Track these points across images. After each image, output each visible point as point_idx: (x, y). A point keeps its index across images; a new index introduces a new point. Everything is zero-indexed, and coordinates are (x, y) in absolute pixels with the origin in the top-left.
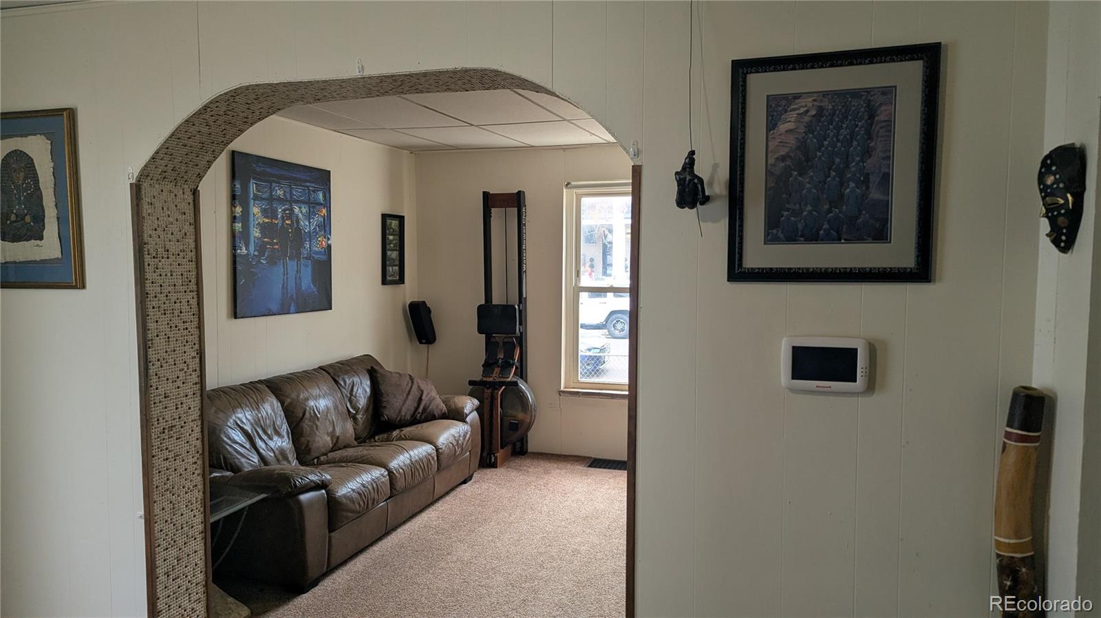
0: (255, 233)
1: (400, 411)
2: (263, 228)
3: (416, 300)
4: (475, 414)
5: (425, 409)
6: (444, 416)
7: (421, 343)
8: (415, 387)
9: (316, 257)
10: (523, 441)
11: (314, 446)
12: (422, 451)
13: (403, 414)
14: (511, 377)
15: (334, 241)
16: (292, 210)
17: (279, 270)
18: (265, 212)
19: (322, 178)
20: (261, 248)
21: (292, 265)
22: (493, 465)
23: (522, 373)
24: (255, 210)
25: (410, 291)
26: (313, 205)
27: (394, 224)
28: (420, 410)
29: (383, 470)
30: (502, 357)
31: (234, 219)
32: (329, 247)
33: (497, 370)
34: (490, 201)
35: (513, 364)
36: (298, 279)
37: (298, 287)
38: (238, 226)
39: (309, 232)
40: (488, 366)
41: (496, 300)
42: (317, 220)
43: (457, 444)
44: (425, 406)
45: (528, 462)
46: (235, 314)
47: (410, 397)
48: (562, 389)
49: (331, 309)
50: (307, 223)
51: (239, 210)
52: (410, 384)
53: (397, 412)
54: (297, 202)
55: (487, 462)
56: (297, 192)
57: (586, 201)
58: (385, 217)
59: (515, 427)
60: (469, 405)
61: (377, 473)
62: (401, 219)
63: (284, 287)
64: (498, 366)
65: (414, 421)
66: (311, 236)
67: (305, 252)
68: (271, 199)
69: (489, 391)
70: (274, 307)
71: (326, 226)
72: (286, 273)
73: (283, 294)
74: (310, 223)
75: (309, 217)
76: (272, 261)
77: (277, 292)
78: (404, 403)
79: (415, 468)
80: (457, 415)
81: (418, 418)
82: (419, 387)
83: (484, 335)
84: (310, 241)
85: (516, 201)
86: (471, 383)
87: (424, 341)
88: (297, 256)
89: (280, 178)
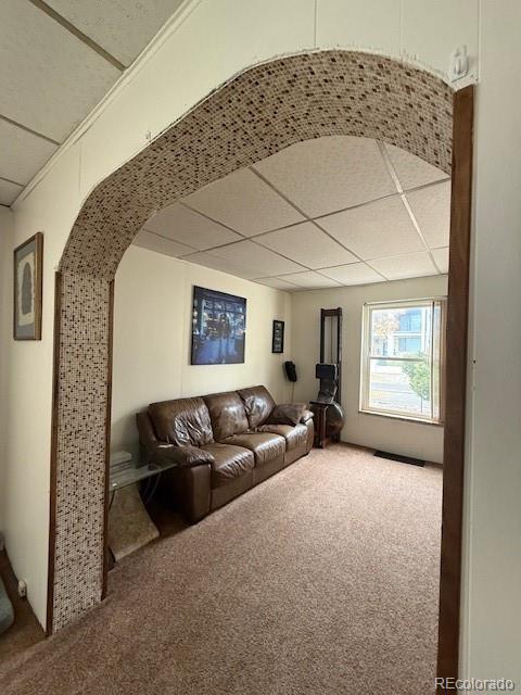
0: (204, 325)
2: (209, 323)
3: (288, 361)
4: (311, 420)
7: (289, 381)
9: (237, 338)
10: (338, 435)
12: (277, 440)
14: (332, 402)
15: (247, 331)
16: (225, 316)
18: (209, 315)
19: (243, 301)
20: (207, 333)
21: (224, 341)
22: (321, 447)
23: (338, 400)
24: (205, 314)
25: (286, 356)
26: (237, 314)
27: (279, 325)
29: (251, 453)
30: (328, 391)
31: (193, 317)
32: (244, 334)
33: (325, 397)
34: (324, 313)
35: (333, 395)
36: (227, 348)
37: (227, 352)
38: (195, 321)
40: (321, 394)
41: (326, 362)
42: (238, 320)
43: (298, 439)
45: (339, 448)
46: (193, 362)
48: (360, 411)
49: (241, 360)
51: (196, 313)
55: (317, 445)
56: (228, 307)
57: (374, 312)
58: (275, 322)
59: (333, 428)
60: (308, 415)
61: (247, 453)
62: (283, 323)
63: (220, 351)
64: (325, 395)
66: (235, 328)
68: (213, 310)
70: (213, 360)
71: (243, 324)
72: (221, 344)
74: (235, 322)
75: (234, 319)
76: (212, 338)
77: (215, 353)
79: (271, 450)
83: (319, 379)
84: (235, 330)
85: (337, 313)
86: (311, 403)
87: (291, 381)
88: (227, 337)
89: (219, 300)
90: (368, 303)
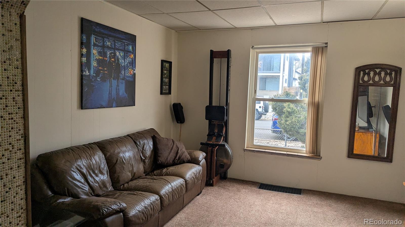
0: (94, 64)
1: (167, 159)
2: (98, 61)
3: (176, 102)
4: (204, 160)
5: (179, 158)
6: (189, 162)
7: (178, 123)
8: (175, 146)
9: (127, 79)
10: (225, 173)
11: (121, 179)
12: (178, 182)
13: (169, 160)
14: (221, 142)
15: (136, 71)
16: (115, 54)
17: (107, 84)
18: (100, 53)
19: (132, 39)
20: (97, 72)
21: (114, 82)
22: (212, 185)
23: (226, 140)
24: (94, 51)
25: (173, 98)
26: (126, 52)
27: (167, 65)
28: (177, 158)
29: (157, 197)
30: (217, 131)
31: (82, 55)
32: (135, 74)
33: (214, 138)
34: (213, 55)
35: (222, 136)
36: (117, 90)
37: (118, 94)
38: (84, 59)
39: (124, 66)
40: (210, 135)
41: (214, 104)
42: (128, 60)
43: (196, 177)
44: (180, 156)
45: (228, 184)
46: (82, 106)
47: (173, 151)
48: (245, 148)
49: (135, 106)
50: (123, 61)
51: (84, 50)
52: (172, 145)
53: (166, 159)
54: (118, 49)
55: (209, 184)
56: (118, 44)
57: (260, 55)
58: (163, 61)
59: (222, 166)
60: (201, 156)
61: (154, 198)
62: (170, 63)
63: (110, 93)
64: (215, 136)
65: (174, 164)
66: (125, 68)
67: (121, 76)
68: (103, 47)
69: (211, 148)
70: (104, 104)
71: (133, 63)
72: (111, 86)
73: (109, 97)
74: (125, 61)
75: (124, 58)
76: (104, 79)
77: (106, 96)
78: (169, 154)
79: (174, 192)
80: (195, 161)
81: (176, 162)
82: (177, 146)
83: (208, 121)
84: (125, 70)
85: (227, 54)
86: (202, 144)
87: (179, 122)
88: (117, 78)
89: (109, 36)
90: (255, 46)
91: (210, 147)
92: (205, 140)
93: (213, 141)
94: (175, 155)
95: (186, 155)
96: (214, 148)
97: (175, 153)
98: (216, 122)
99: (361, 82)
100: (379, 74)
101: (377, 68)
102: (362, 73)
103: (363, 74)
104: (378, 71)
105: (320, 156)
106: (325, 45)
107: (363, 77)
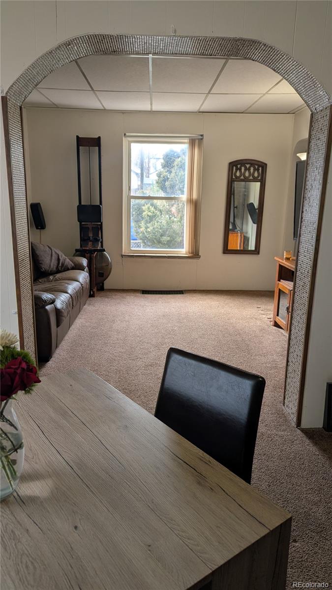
1: (50, 266)
3: (34, 202)
4: (87, 266)
5: (63, 265)
6: (73, 269)
7: (37, 228)
8: (54, 253)
10: (104, 282)
13: (52, 267)
22: (93, 296)
28: (60, 265)
29: (68, 295)
30: (92, 236)
33: (90, 243)
35: (99, 240)
44: (62, 263)
47: (53, 258)
48: (123, 254)
52: (50, 251)
53: (49, 266)
57: (132, 145)
59: (102, 275)
61: (66, 296)
64: (91, 241)
65: (58, 272)
78: (51, 261)
79: (78, 293)
80: (80, 267)
81: (60, 269)
82: (56, 253)
83: (79, 223)
86: (77, 250)
87: (39, 227)
90: (127, 134)
91: (87, 254)
92: (78, 247)
93: (90, 246)
94: (57, 262)
95: (69, 262)
96: (92, 254)
97: (57, 259)
98: (89, 225)
99: (234, 177)
100: (249, 169)
101: (247, 164)
102: (234, 168)
103: (236, 169)
104: (248, 166)
105: (198, 255)
106: (200, 137)
107: (236, 172)
